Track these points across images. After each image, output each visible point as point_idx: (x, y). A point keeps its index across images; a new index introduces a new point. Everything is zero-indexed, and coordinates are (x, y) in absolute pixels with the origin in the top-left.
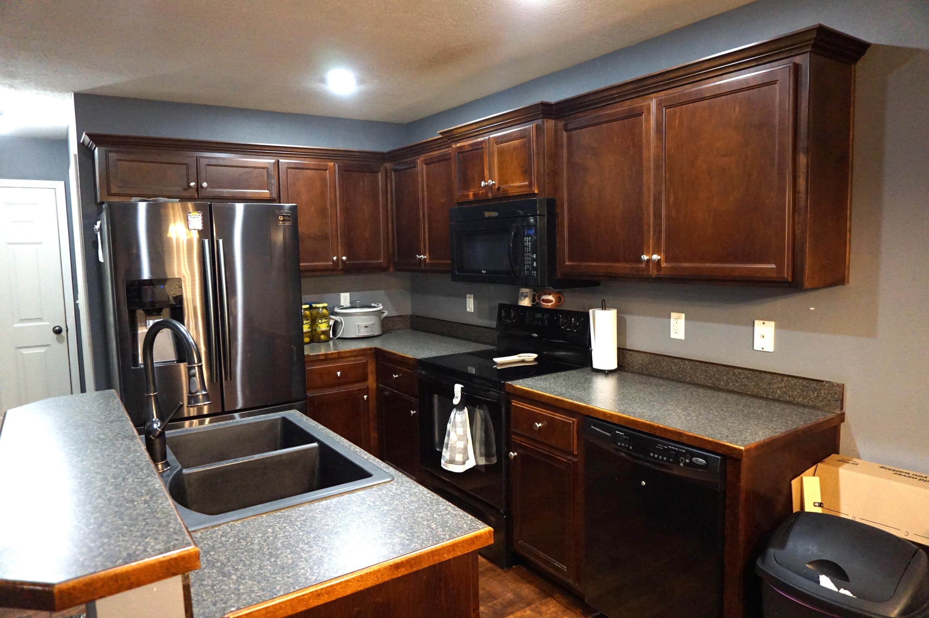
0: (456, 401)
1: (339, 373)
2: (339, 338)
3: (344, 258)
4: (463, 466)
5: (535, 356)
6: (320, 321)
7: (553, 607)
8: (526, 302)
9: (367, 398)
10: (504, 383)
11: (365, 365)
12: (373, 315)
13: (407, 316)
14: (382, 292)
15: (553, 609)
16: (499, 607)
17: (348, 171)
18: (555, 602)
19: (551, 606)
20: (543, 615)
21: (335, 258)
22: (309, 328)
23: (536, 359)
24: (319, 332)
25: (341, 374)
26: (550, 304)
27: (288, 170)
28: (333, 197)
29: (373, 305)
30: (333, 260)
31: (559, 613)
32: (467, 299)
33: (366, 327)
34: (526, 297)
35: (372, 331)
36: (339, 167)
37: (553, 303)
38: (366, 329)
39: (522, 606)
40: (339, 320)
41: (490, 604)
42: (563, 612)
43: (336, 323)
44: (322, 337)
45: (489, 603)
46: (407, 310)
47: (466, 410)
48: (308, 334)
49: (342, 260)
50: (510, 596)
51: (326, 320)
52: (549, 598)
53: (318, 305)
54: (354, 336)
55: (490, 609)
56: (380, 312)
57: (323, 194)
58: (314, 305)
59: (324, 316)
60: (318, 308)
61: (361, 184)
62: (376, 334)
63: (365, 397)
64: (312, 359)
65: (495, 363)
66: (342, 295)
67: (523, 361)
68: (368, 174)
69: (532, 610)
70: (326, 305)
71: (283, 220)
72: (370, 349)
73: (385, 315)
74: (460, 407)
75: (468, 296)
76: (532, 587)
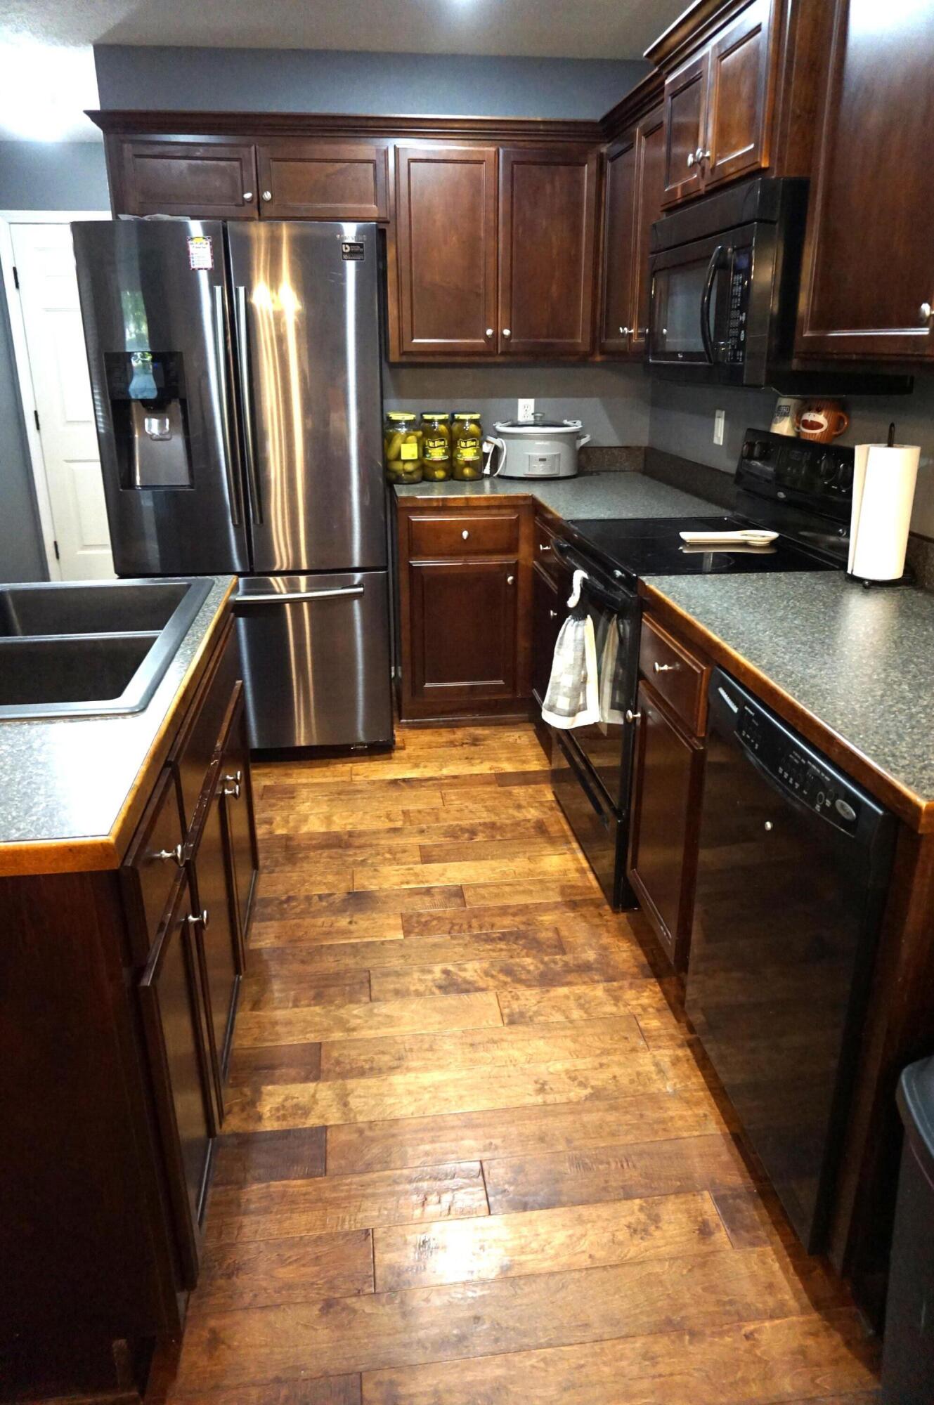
0: (573, 602)
1: (465, 534)
2: (500, 476)
3: (507, 332)
4: (571, 719)
5: (773, 535)
6: (463, 444)
7: (648, 997)
8: (783, 427)
9: (513, 581)
10: (637, 578)
11: (516, 524)
12: (560, 440)
13: (639, 448)
14: (595, 401)
15: (645, 1001)
16: (558, 968)
17: (523, 163)
18: (658, 989)
19: (645, 994)
20: (620, 1004)
21: (489, 332)
22: (445, 454)
23: (773, 543)
24: (461, 463)
25: (469, 536)
26: (818, 431)
27: (412, 164)
28: (492, 216)
29: (566, 422)
30: (487, 336)
31: (651, 1010)
32: (717, 420)
33: (543, 460)
34: (786, 415)
35: (552, 468)
36: (506, 155)
37: (823, 430)
38: (542, 464)
39: (596, 978)
40: (499, 445)
41: (546, 959)
42: (658, 1010)
43: (497, 450)
44: (467, 471)
45: (547, 955)
46: (642, 439)
47: (589, 620)
48: (442, 464)
49: (503, 335)
50: (591, 956)
51: (474, 443)
52: (653, 980)
53: (462, 417)
54: (522, 475)
55: (541, 967)
56: (577, 435)
57: (473, 209)
58: (456, 416)
59: (471, 436)
60: (463, 421)
61: (548, 188)
62: (562, 474)
63: (510, 578)
64: (420, 504)
65: (683, 542)
66: (522, 403)
67: (745, 544)
68: (562, 168)
69: (607, 991)
70: (476, 416)
71: (350, 252)
72: (525, 498)
73: (583, 441)
74: (580, 614)
75: (718, 413)
76: (639, 952)
